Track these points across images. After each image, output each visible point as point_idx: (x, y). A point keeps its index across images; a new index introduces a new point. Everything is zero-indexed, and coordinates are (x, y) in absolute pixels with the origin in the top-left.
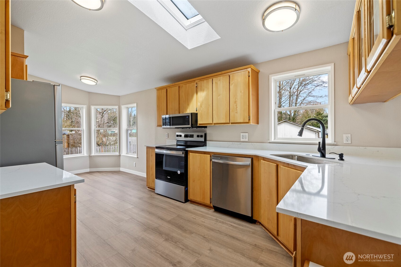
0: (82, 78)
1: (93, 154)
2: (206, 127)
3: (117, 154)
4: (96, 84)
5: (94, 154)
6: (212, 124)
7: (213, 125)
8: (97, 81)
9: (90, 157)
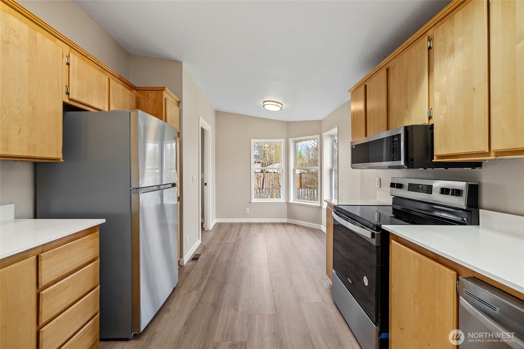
0: (265, 103)
1: (292, 200)
2: (478, 164)
3: (319, 205)
4: (281, 109)
5: (294, 201)
6: (488, 154)
7: (492, 157)
8: (282, 104)
9: (288, 204)
